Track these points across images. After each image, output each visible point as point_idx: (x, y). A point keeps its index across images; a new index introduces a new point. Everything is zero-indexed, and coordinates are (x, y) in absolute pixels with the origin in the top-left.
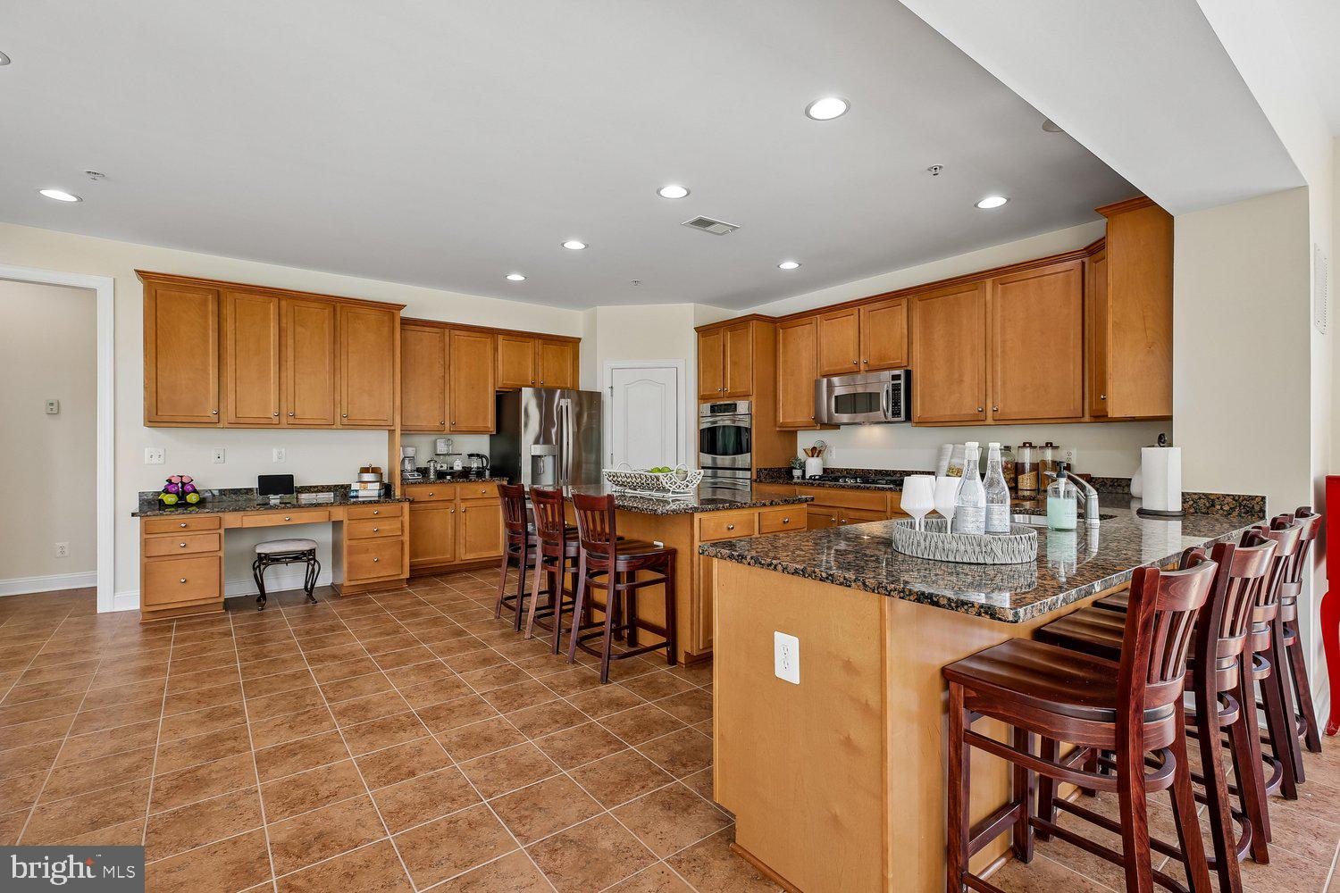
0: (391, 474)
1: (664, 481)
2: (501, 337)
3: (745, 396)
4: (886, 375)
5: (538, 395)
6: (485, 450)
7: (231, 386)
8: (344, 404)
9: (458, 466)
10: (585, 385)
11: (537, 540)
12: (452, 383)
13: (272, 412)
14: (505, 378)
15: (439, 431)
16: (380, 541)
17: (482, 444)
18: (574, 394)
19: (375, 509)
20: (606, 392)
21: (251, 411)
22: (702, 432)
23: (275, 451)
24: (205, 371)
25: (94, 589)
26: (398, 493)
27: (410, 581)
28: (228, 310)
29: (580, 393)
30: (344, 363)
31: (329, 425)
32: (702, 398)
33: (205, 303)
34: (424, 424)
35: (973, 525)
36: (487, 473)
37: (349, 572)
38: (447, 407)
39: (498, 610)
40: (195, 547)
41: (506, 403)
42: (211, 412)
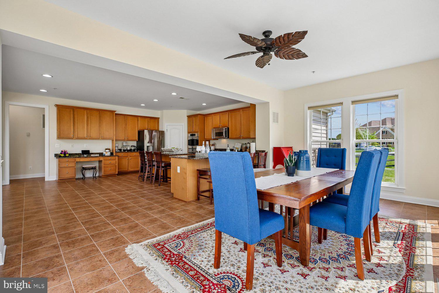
0: (113, 150)
1: (173, 150)
2: (139, 118)
3: (197, 132)
4: (224, 129)
5: (149, 132)
6: (136, 145)
7: (76, 130)
8: (102, 134)
9: (129, 148)
10: (160, 129)
11: (147, 163)
12: (127, 129)
13: (85, 136)
14: (140, 128)
15: (124, 140)
16: (111, 165)
17: (135, 143)
18: (158, 131)
19: (110, 158)
20: (165, 131)
21: (80, 135)
22: (188, 140)
23: (85, 145)
24: (71, 127)
25: (45, 177)
26: (114, 155)
27: (118, 175)
28: (76, 113)
29: (159, 131)
30: (102, 124)
31: (98, 139)
32: (189, 133)
33: (70, 111)
34: (120, 139)
35: (203, 152)
36: (136, 150)
37: (104, 172)
38: (126, 134)
39: (139, 178)
40: (70, 166)
41: (141, 134)
42: (72, 136)
